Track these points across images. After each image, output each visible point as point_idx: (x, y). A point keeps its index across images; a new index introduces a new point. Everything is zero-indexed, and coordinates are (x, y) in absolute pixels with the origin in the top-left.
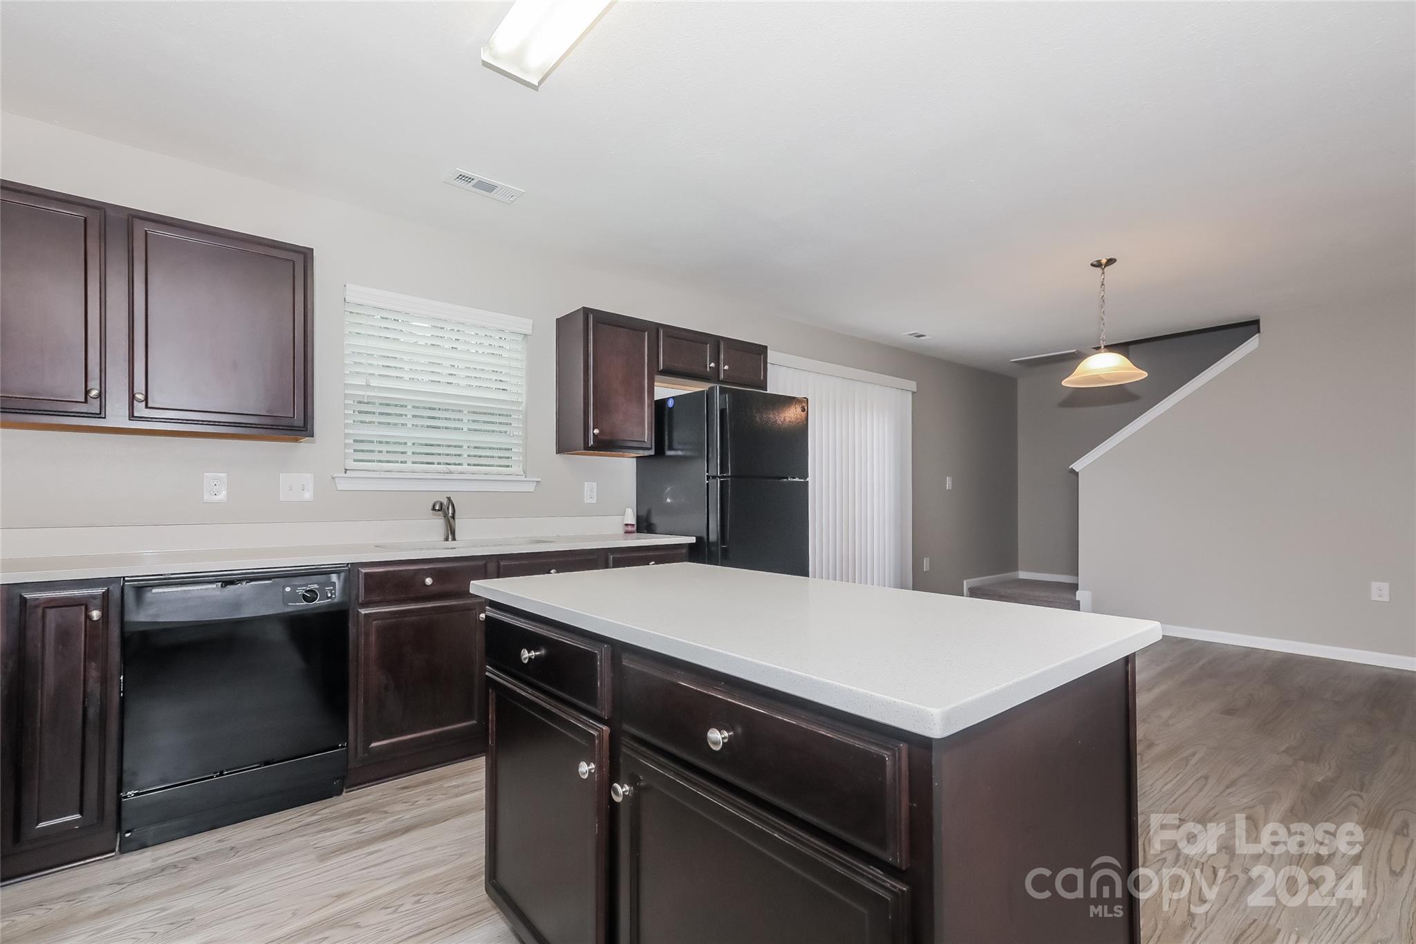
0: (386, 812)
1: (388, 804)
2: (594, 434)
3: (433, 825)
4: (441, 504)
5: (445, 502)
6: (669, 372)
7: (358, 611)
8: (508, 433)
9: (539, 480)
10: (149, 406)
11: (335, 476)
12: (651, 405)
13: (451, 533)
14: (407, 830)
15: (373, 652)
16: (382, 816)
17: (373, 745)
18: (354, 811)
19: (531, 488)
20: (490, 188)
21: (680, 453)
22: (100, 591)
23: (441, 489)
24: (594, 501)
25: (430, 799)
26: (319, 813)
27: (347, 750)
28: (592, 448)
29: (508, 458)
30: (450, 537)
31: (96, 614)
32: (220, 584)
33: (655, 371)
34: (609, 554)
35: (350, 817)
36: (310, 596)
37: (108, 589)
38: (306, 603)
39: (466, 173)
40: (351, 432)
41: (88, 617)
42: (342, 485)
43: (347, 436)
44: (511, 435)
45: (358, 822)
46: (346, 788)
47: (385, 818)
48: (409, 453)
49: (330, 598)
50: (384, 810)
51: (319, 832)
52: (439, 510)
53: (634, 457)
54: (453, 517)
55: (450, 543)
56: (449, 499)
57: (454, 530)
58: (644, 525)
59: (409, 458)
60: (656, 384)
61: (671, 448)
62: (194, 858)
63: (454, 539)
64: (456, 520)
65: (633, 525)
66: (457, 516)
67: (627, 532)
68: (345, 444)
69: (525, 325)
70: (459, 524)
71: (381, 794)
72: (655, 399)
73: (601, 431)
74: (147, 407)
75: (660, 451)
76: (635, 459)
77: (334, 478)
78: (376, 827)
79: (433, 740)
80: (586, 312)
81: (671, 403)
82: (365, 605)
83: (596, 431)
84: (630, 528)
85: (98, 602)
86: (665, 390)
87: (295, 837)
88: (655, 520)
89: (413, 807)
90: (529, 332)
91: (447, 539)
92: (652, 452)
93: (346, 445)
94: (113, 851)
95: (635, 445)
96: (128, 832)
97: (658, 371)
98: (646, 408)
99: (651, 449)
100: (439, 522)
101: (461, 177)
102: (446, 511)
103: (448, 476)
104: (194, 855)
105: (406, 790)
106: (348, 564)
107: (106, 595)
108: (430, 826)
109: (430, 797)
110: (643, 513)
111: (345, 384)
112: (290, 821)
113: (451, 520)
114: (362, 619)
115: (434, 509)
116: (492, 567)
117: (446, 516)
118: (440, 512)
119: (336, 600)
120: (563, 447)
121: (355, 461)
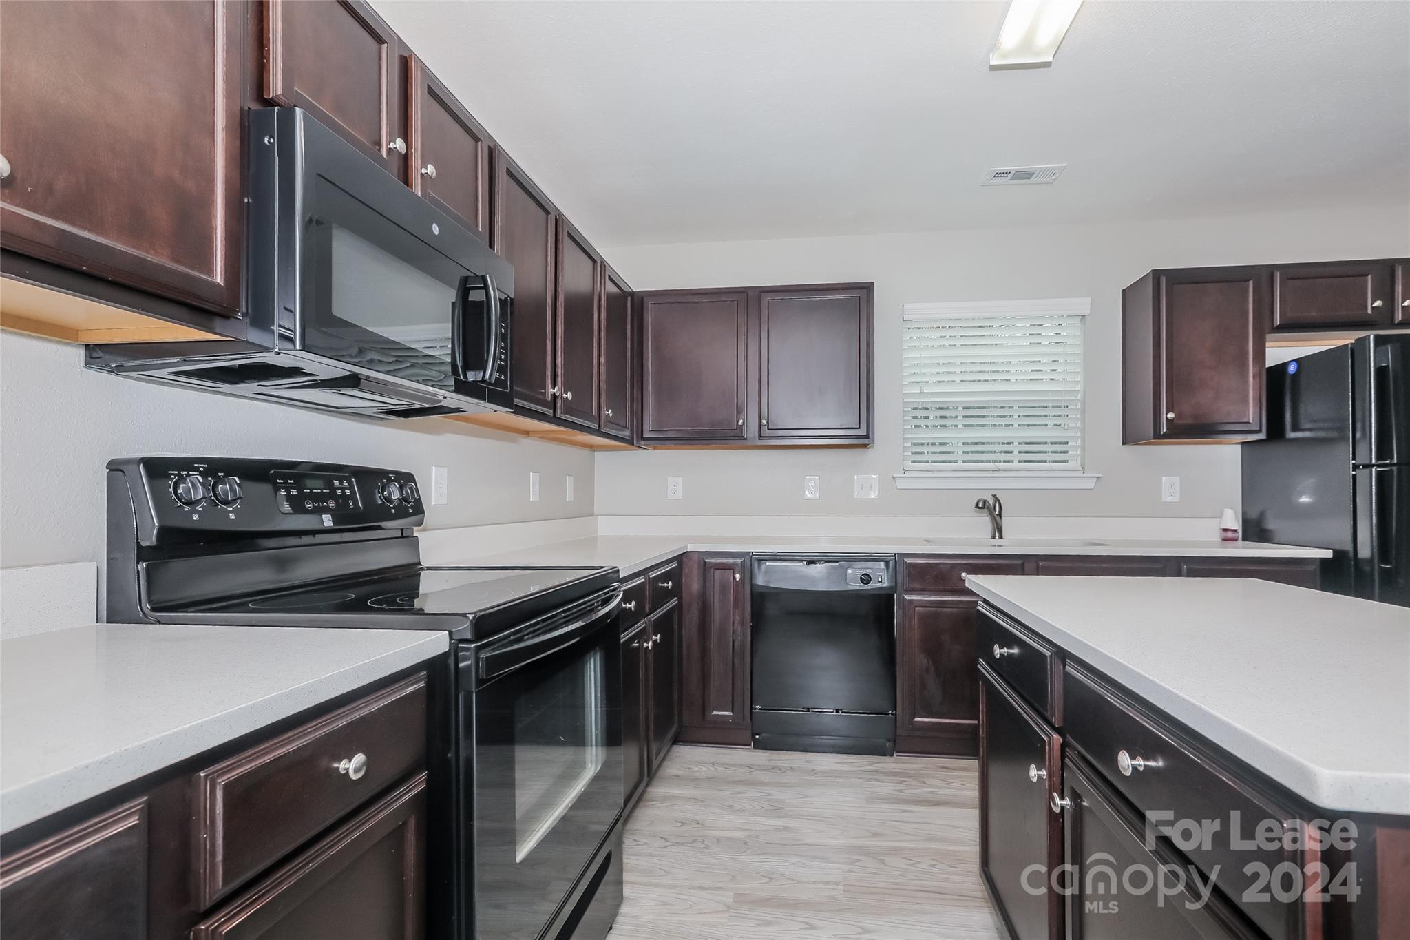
0: (924, 782)
1: (928, 776)
2: (1167, 419)
3: (961, 807)
4: (985, 502)
5: (991, 501)
6: (1293, 326)
7: (903, 597)
8: (1062, 426)
9: (1100, 475)
10: (770, 428)
11: (895, 476)
12: (1260, 375)
13: (998, 531)
14: (938, 803)
15: (916, 635)
16: (920, 785)
17: (917, 719)
18: (899, 773)
19: (1090, 484)
20: (1028, 175)
21: (1307, 434)
22: (739, 561)
23: (986, 488)
24: (1176, 499)
25: (963, 785)
26: (875, 765)
27: (896, 717)
28: (1166, 436)
29: (1065, 452)
30: (997, 535)
31: (738, 576)
32: (805, 562)
33: (1265, 328)
34: (1182, 564)
35: (895, 776)
36: (866, 579)
37: (744, 561)
38: (862, 585)
39: (1003, 170)
40: (909, 436)
41: (734, 578)
42: (901, 484)
43: (905, 440)
44: (1066, 427)
45: (901, 782)
46: (897, 752)
47: (922, 787)
48: (1016, 452)
49: (881, 582)
50: (924, 780)
51: (872, 779)
52: (982, 508)
53: (1237, 443)
54: (1000, 515)
55: (997, 541)
56: (995, 496)
57: (1001, 527)
58: (1254, 530)
59: (1016, 457)
60: (1267, 344)
61: (1295, 428)
62: (791, 768)
63: (1001, 537)
64: (1003, 518)
65: (1235, 530)
66: (1003, 514)
67: (1225, 539)
68: (903, 447)
69: (1082, 305)
70: (1006, 522)
71: (923, 766)
72: (1267, 366)
73: (1178, 416)
74: (768, 429)
75: (1275, 431)
76: (1240, 446)
77: (894, 478)
78: (914, 791)
79: (970, 730)
80: (1157, 275)
81: (1292, 369)
82: (911, 591)
83: (1171, 415)
84: (1230, 534)
85: (738, 568)
86: (1282, 351)
87: (854, 778)
88: (1271, 524)
89: (946, 786)
90: (1086, 312)
91: (994, 537)
92: (1262, 436)
93: (904, 449)
94: (750, 745)
95: (1238, 428)
96: (757, 735)
97: (1274, 328)
98: (1251, 379)
99: (1259, 431)
100: (985, 521)
101: (998, 174)
102: (992, 509)
103: (996, 474)
104: (791, 766)
105: (944, 770)
106: (895, 554)
107: (743, 563)
108: (958, 807)
109: (964, 783)
110: (1253, 514)
111: (903, 394)
112: (854, 764)
113: (998, 518)
114: (906, 603)
115: (977, 506)
116: (1028, 566)
117: (991, 513)
118: (985, 510)
119: (885, 585)
120: (1129, 438)
121: (912, 462)
